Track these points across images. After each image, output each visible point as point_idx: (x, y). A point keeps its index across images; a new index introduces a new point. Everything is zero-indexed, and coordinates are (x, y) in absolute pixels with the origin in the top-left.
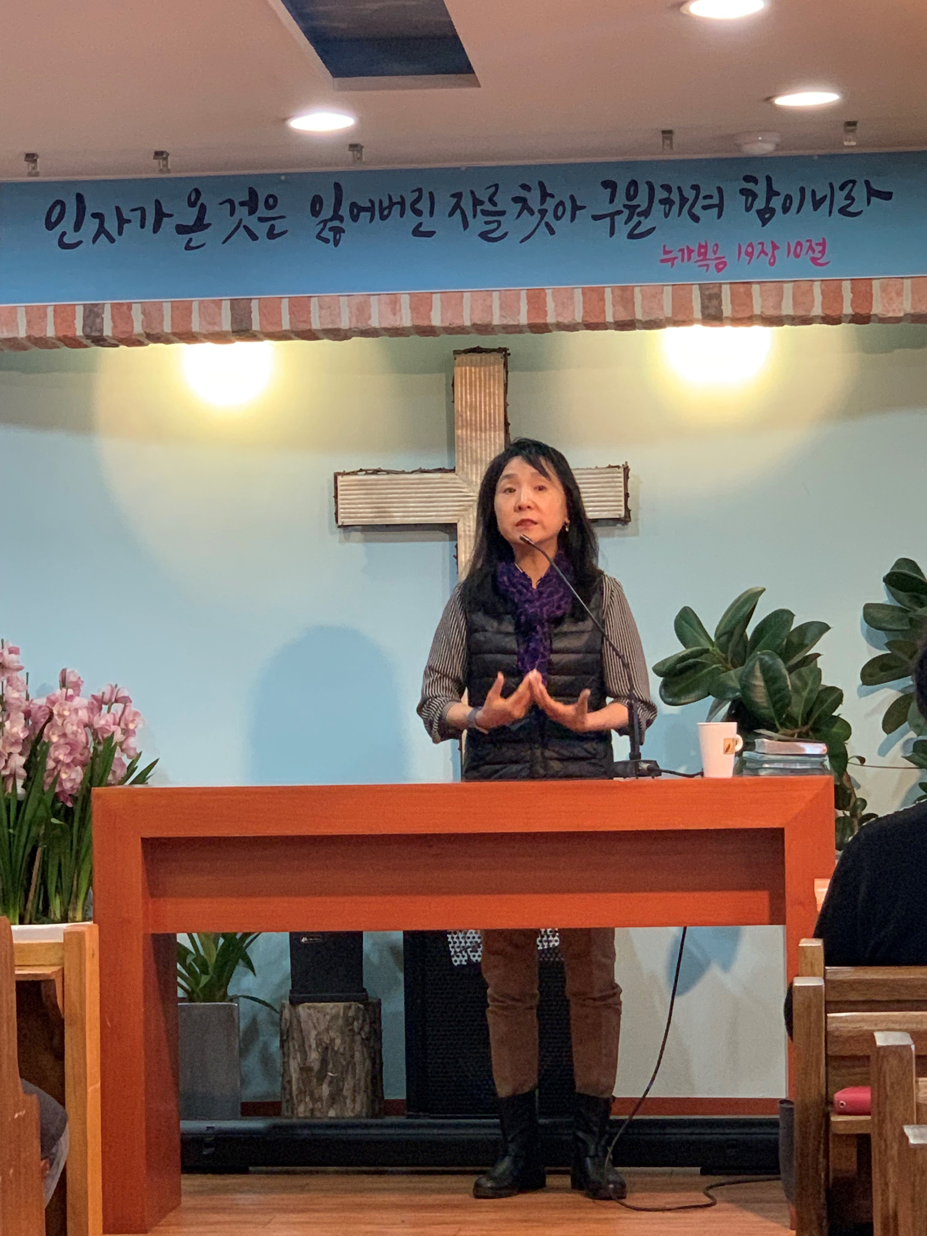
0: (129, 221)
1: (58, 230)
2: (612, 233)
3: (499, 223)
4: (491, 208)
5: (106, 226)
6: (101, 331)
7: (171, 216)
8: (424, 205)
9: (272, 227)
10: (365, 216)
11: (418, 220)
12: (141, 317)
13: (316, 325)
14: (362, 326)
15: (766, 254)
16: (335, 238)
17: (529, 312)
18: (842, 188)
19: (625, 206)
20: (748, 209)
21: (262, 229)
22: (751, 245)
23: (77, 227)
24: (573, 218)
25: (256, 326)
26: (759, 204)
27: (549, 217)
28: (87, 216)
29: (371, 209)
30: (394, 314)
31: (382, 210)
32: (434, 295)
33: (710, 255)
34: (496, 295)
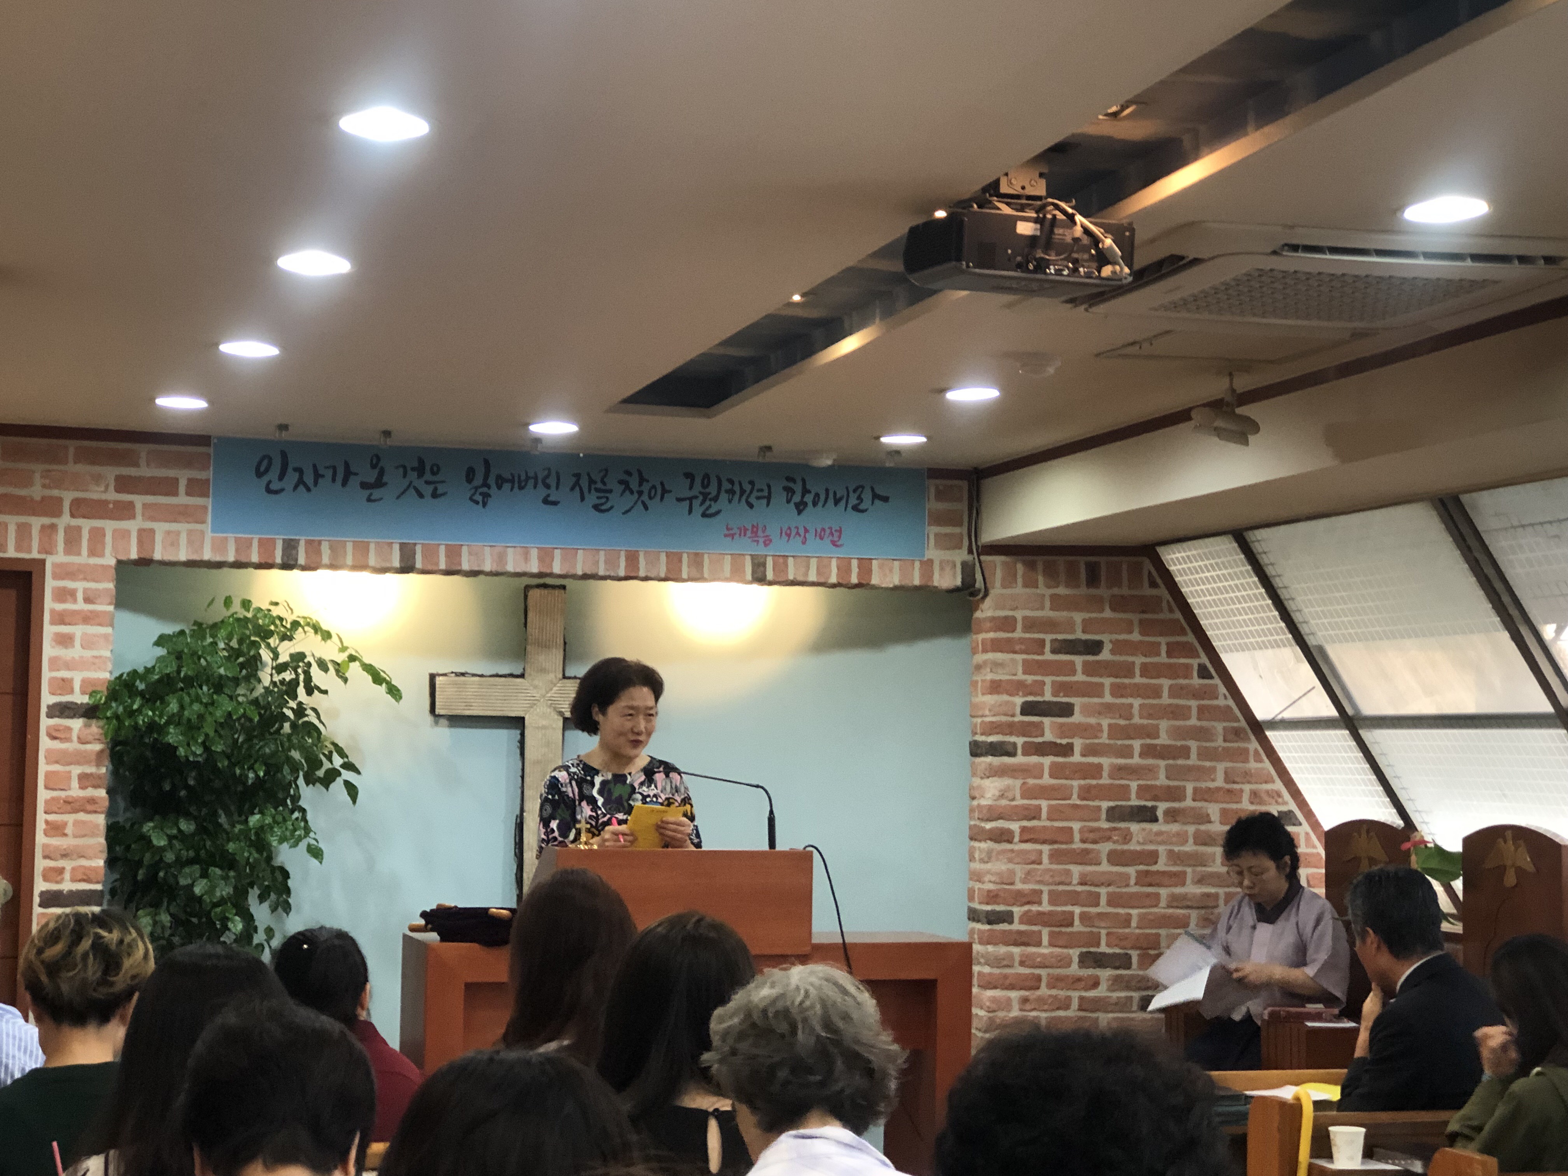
0: (323, 476)
1: (266, 479)
2: (690, 512)
3: (607, 498)
4: (603, 487)
5: (305, 479)
6: (297, 560)
7: (356, 474)
8: (552, 481)
9: (436, 489)
10: (507, 486)
11: (547, 492)
12: (329, 551)
13: (465, 566)
14: (500, 570)
15: (800, 535)
16: (483, 498)
17: (626, 567)
18: (855, 491)
19: (700, 493)
20: (788, 501)
21: (428, 490)
22: (789, 528)
23: (281, 478)
24: (662, 498)
25: (419, 565)
26: (797, 498)
27: (645, 497)
28: (290, 470)
29: (512, 481)
30: (526, 563)
31: (520, 482)
32: (556, 551)
33: (760, 533)
34: (602, 553)
